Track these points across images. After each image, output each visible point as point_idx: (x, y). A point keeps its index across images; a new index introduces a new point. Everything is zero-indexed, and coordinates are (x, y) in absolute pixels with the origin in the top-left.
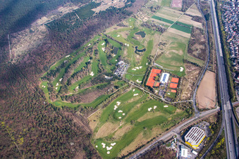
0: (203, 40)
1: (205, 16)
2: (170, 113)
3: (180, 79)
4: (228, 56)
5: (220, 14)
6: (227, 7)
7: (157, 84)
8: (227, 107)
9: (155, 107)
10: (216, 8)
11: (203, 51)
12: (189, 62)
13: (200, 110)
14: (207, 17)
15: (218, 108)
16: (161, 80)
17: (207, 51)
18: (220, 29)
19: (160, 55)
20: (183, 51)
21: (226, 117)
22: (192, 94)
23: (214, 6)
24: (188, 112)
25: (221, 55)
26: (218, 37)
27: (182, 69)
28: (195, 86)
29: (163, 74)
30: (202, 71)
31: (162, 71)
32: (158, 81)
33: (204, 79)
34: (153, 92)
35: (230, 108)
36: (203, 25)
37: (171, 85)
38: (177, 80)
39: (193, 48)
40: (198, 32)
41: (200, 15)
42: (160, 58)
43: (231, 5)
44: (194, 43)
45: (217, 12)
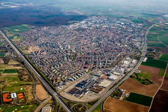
0: (26, 73)
1: (21, 63)
2: (27, 108)
3: (23, 93)
4: (44, 76)
5: (29, 60)
6: (32, 56)
7: (11, 100)
8: (55, 94)
9: (16, 110)
10: (25, 58)
11: (30, 78)
12: (24, 85)
13: (42, 101)
14: (23, 63)
15: (51, 96)
16: (12, 97)
17: (32, 77)
18: (33, 66)
19: (4, 87)
20: (18, 81)
21: (57, 98)
22: (34, 96)
23: (24, 57)
24: (37, 104)
25: (40, 76)
26: (34, 70)
27: (22, 89)
28: (33, 93)
29: (12, 94)
30: (34, 86)
31: (10, 93)
32: (11, 98)
33: (37, 88)
34: (11, 104)
35: (57, 94)
36: (22, 67)
37: (20, 97)
38: (22, 94)
39: (23, 78)
40: (21, 71)
41: (18, 63)
42: (5, 88)
43: (33, 55)
44: (22, 76)
45: (27, 59)
